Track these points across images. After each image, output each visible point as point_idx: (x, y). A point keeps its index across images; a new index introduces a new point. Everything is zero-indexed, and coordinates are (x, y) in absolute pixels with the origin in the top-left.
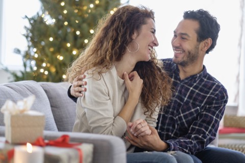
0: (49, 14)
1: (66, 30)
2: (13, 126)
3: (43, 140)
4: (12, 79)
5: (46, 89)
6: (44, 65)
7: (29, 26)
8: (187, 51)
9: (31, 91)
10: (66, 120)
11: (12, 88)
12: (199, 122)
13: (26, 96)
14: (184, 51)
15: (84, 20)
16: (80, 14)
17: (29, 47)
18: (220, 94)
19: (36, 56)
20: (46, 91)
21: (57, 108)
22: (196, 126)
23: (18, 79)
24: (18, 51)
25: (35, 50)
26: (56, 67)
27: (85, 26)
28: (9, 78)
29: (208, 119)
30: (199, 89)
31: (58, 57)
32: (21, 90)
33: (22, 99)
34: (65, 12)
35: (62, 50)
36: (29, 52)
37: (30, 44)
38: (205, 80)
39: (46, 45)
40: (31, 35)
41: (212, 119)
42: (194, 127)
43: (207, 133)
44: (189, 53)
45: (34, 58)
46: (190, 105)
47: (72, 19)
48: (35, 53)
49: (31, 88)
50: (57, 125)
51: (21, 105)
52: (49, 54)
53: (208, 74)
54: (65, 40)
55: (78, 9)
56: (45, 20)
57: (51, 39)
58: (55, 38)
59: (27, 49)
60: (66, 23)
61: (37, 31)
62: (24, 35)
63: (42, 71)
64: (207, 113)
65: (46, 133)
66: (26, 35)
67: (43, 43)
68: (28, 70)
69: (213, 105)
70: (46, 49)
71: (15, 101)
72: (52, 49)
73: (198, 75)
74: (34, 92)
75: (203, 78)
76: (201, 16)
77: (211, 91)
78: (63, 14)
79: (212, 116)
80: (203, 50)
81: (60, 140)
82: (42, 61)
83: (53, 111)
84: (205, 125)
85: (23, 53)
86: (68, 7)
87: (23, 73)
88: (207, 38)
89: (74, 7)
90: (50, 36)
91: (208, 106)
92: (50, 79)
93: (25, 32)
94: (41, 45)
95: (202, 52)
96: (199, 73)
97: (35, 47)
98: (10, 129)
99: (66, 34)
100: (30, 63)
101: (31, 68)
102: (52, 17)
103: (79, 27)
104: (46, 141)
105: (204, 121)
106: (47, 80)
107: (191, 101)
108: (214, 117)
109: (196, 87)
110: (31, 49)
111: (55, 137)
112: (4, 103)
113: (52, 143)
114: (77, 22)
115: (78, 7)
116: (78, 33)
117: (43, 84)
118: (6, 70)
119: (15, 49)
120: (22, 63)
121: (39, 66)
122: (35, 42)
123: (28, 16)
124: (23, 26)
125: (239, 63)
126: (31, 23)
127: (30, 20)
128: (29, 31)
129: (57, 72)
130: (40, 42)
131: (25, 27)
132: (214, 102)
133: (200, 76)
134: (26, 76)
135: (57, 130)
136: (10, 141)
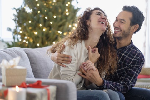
0: (29, 6)
1: (39, 16)
2: (7, 75)
3: (26, 84)
4: (6, 46)
5: (27, 52)
6: (26, 38)
7: (16, 14)
8: (123, 31)
9: (18, 54)
10: (39, 71)
11: (6, 52)
12: (126, 75)
13: (15, 57)
14: (121, 30)
15: (50, 10)
16: (47, 6)
17: (16, 27)
18: (140, 59)
19: (21, 32)
20: (27, 54)
21: (34, 64)
22: (124, 77)
23: (10, 46)
24: (10, 30)
25: (20, 28)
26: (33, 39)
27: (50, 13)
28: (4, 46)
29: (132, 73)
30: (128, 55)
31: (34, 32)
32: (12, 53)
33: (12, 59)
34: (38, 5)
35: (37, 28)
36: (16, 30)
37: (17, 25)
38: (132, 49)
39: (27, 25)
40: (17, 19)
41: (134, 73)
42: (123, 77)
43: (130, 82)
44: (124, 32)
45: (19, 34)
46: (122, 65)
47: (43, 9)
48: (20, 30)
49: (18, 52)
50: (34, 74)
51: (12, 62)
52: (29, 31)
53: (133, 45)
54: (38, 22)
55: (46, 3)
56: (26, 10)
57: (30, 22)
58: (33, 21)
59: (15, 28)
60: (39, 12)
61: (21, 17)
62: (13, 19)
63: (24, 41)
64: (131, 70)
65: (28, 79)
66: (14, 19)
67: (25, 24)
68: (16, 41)
69: (135, 65)
70: (27, 28)
71: (8, 60)
72: (30, 28)
73: (128, 47)
74: (19, 54)
75: (131, 48)
76: (134, 10)
77: (135, 57)
78: (37, 7)
79: (134, 71)
80: (133, 31)
81: (36, 83)
82: (25, 35)
83: (31, 66)
84: (129, 76)
85: (13, 30)
86: (40, 2)
87: (13, 43)
88: (136, 24)
89: (44, 2)
90: (29, 20)
91: (132, 65)
92: (30, 46)
93: (14, 18)
94: (23, 25)
95: (132, 32)
96: (128, 45)
97: (20, 27)
98: (5, 77)
99: (39, 19)
100: (17, 37)
101: (18, 40)
102: (30, 8)
103: (47, 14)
104: (28, 85)
105: (129, 74)
106: (28, 47)
107: (123, 62)
108: (135, 72)
109: (126, 54)
110: (18, 28)
111: (33, 82)
112: (2, 61)
113: (31, 85)
114: (46, 11)
115: (46, 2)
116: (46, 18)
117: (25, 50)
118: (3, 41)
119: (8, 28)
120: (12, 37)
121: (23, 38)
122: (20, 24)
123: (15, 8)
124: (13, 14)
125: (145, 35)
126: (17, 12)
127: (17, 10)
128: (16, 17)
129: (34, 42)
130: (23, 24)
131: (14, 15)
132: (136, 63)
133: (129, 47)
134: (15, 45)
135: (34, 77)
136: (5, 84)
